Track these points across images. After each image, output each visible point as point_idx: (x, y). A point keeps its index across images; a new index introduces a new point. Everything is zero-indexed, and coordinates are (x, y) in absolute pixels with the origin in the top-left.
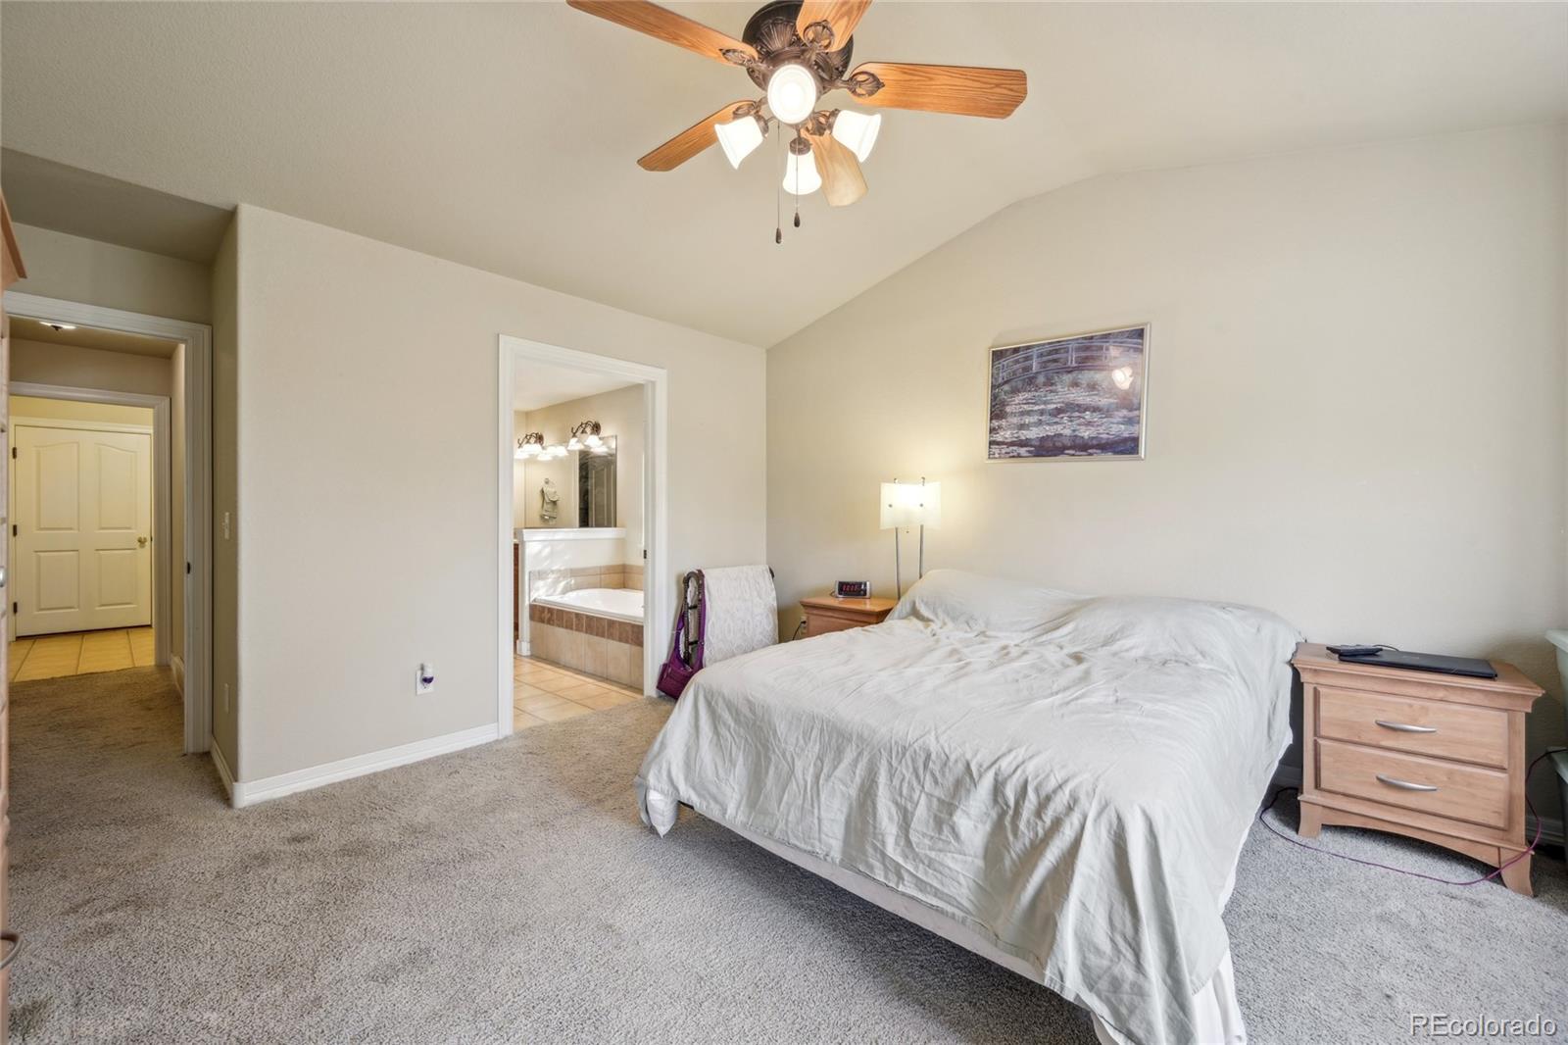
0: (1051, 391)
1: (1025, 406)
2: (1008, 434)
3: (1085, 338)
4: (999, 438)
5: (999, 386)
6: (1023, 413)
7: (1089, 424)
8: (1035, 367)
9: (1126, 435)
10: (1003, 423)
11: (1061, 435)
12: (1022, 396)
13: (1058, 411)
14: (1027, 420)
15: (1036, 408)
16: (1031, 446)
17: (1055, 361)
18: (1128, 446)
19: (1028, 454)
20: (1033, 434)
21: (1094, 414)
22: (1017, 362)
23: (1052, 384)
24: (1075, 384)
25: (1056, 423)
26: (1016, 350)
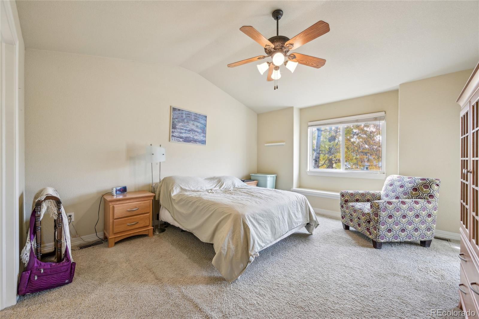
0: (188, 125)
1: (182, 127)
2: (177, 134)
3: (195, 113)
4: (174, 135)
5: (174, 119)
6: (181, 129)
7: (196, 135)
8: (184, 117)
9: (203, 140)
10: (176, 130)
11: (190, 137)
12: (180, 124)
13: (189, 131)
14: (182, 131)
15: (184, 128)
16: (183, 139)
17: (189, 117)
18: (203, 142)
19: (182, 141)
20: (184, 135)
21: (198, 133)
22: (179, 113)
23: (188, 123)
24: (194, 125)
25: (189, 134)
26: (179, 110)
